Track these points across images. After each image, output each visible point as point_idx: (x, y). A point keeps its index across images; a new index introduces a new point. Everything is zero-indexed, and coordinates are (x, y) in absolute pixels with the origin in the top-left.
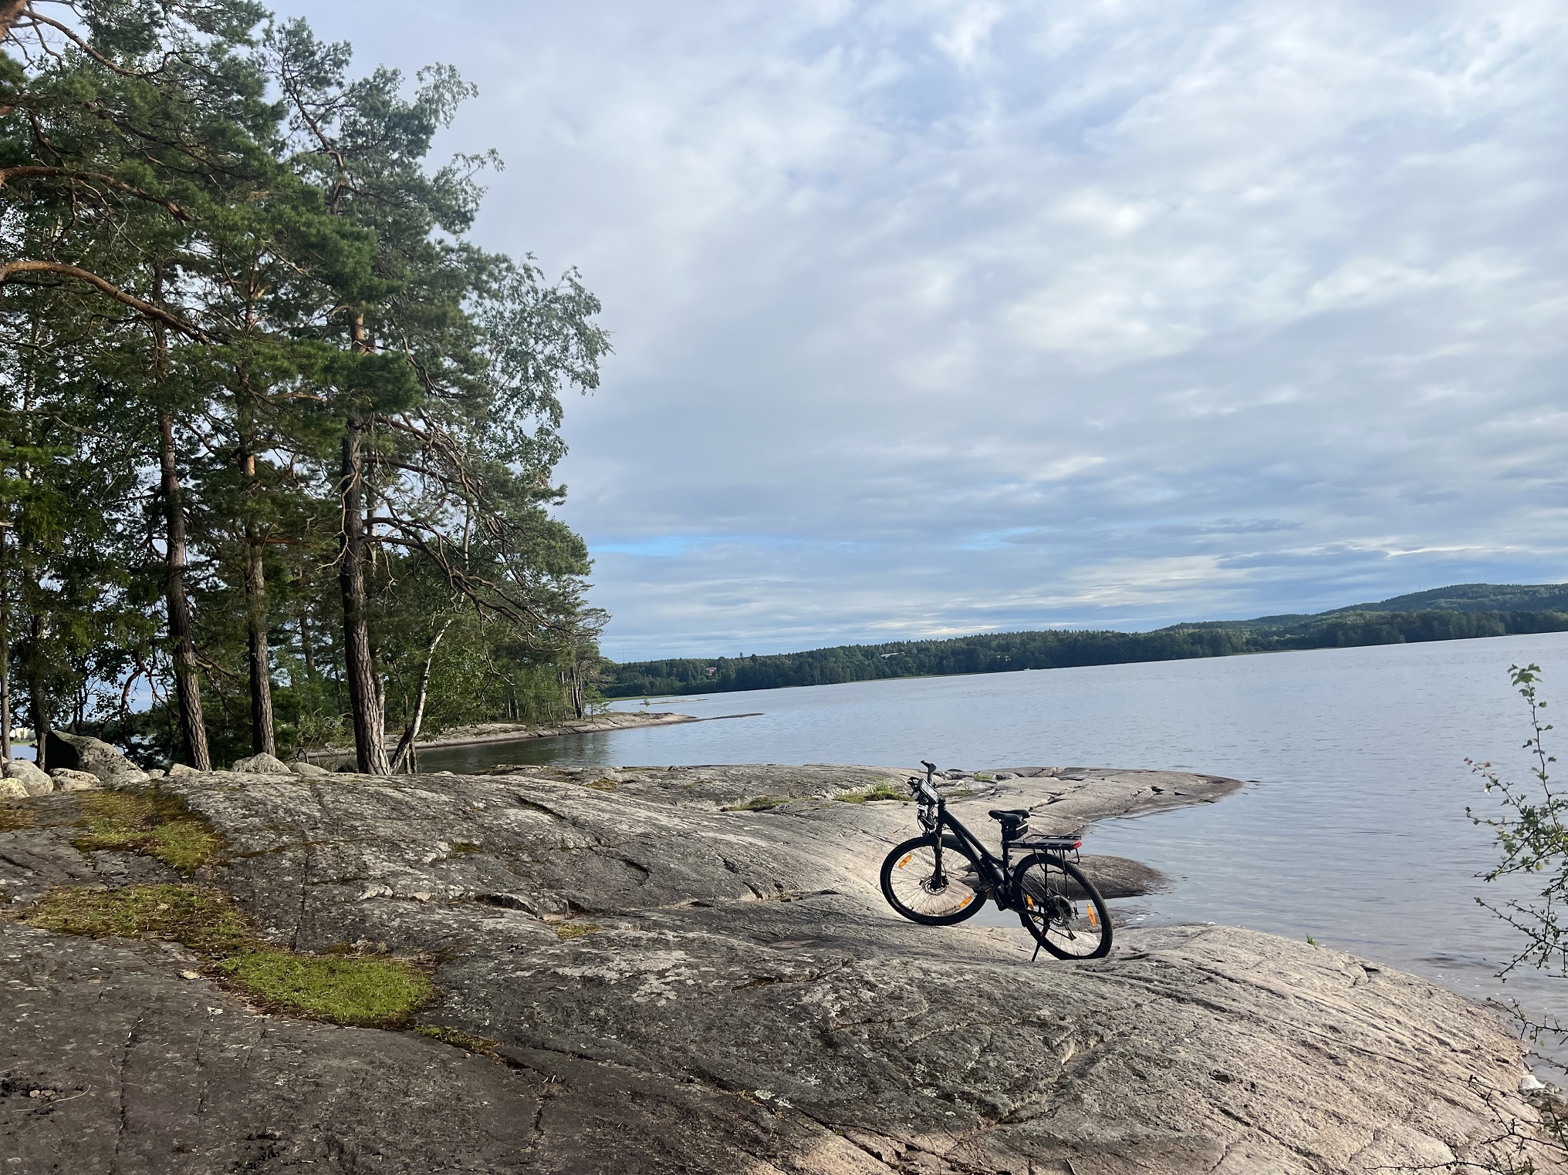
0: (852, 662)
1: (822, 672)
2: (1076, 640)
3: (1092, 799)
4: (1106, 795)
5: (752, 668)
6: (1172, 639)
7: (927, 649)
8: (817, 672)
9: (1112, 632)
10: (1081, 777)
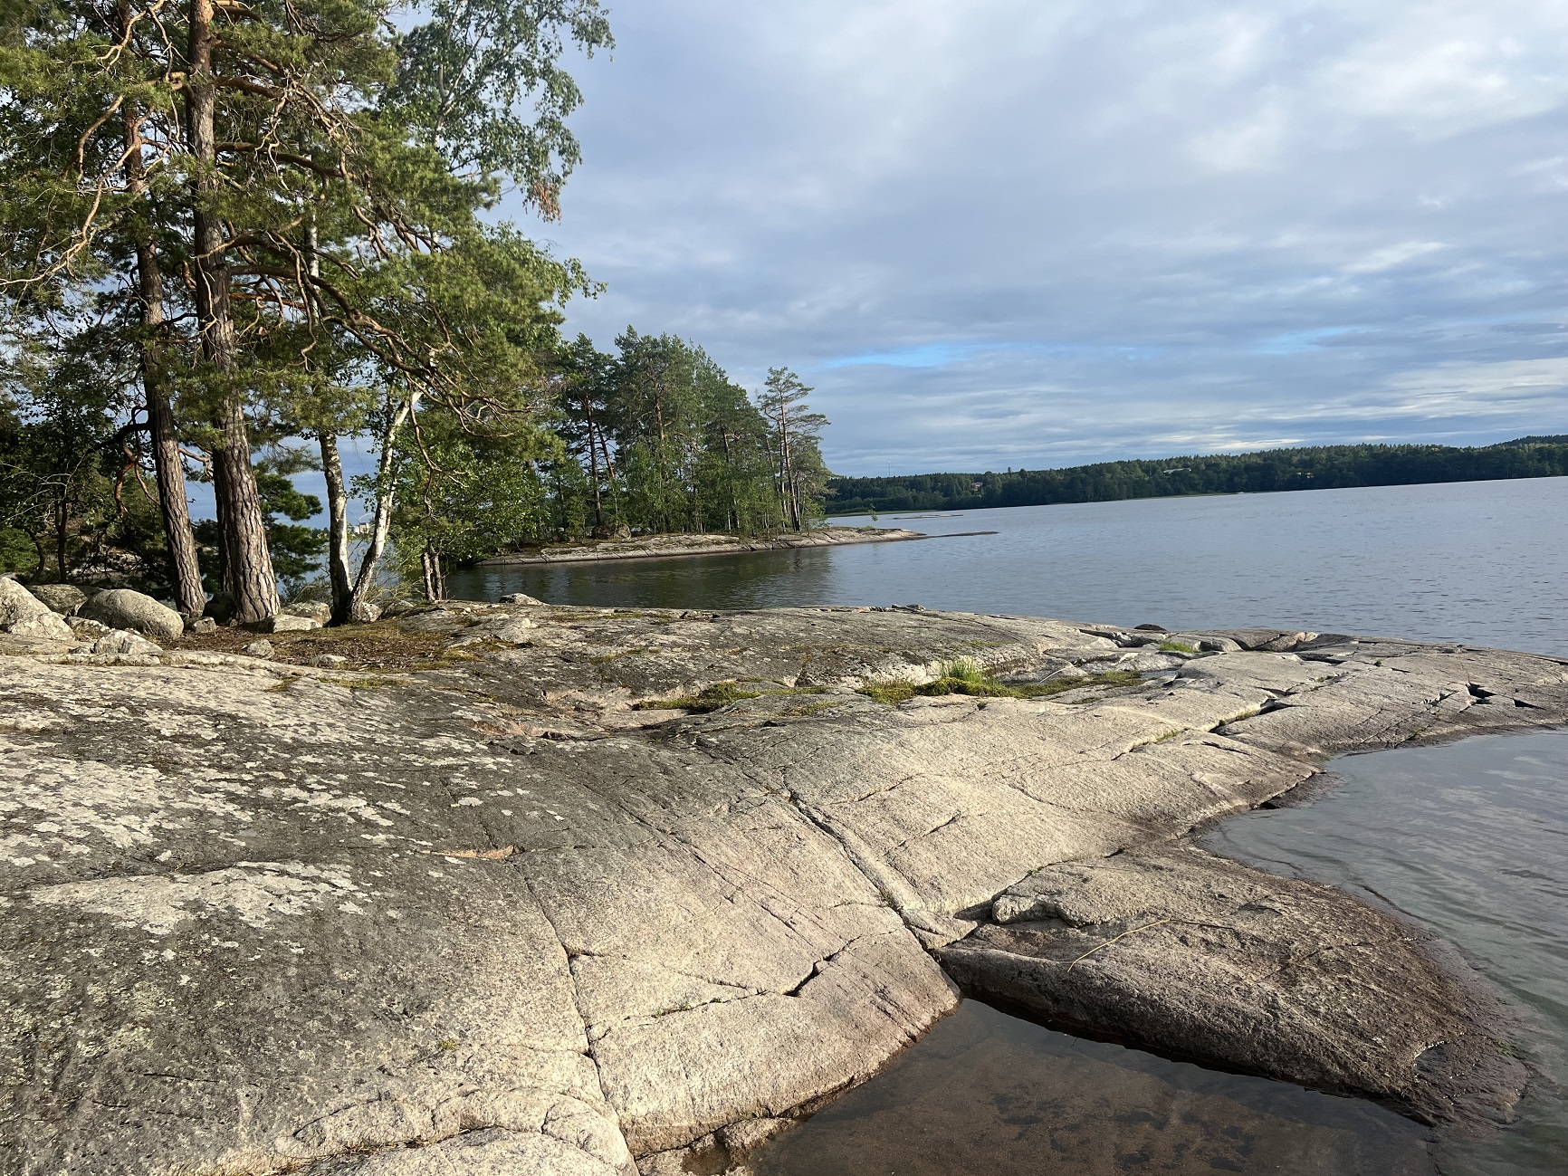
0: (1130, 478)
1: (1096, 489)
2: (1395, 455)
3: (1347, 707)
4: (1377, 700)
5: (1019, 483)
6: (1514, 455)
7: (1216, 465)
8: (1090, 489)
9: (1440, 447)
10: (1340, 655)
